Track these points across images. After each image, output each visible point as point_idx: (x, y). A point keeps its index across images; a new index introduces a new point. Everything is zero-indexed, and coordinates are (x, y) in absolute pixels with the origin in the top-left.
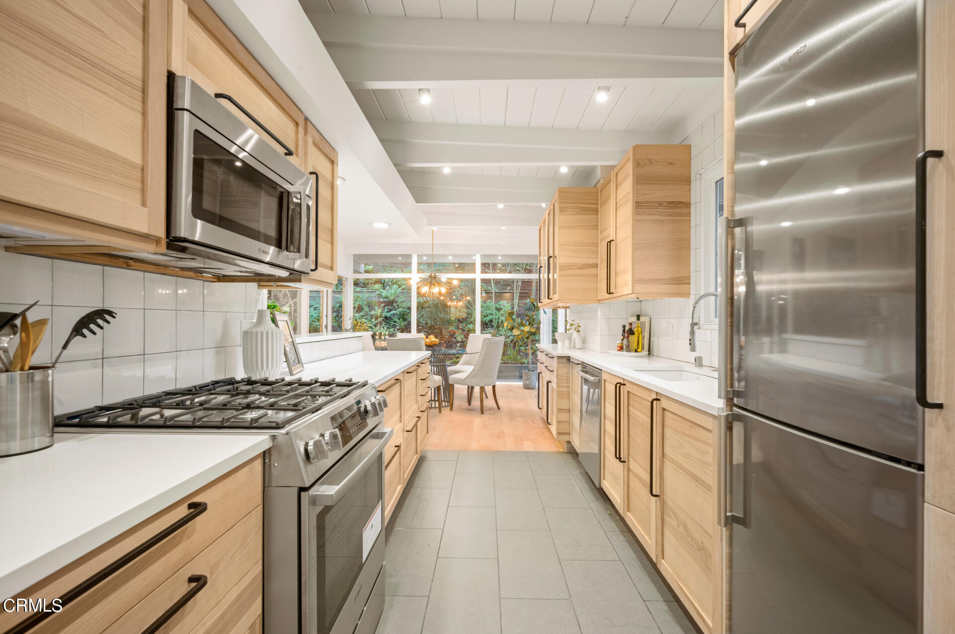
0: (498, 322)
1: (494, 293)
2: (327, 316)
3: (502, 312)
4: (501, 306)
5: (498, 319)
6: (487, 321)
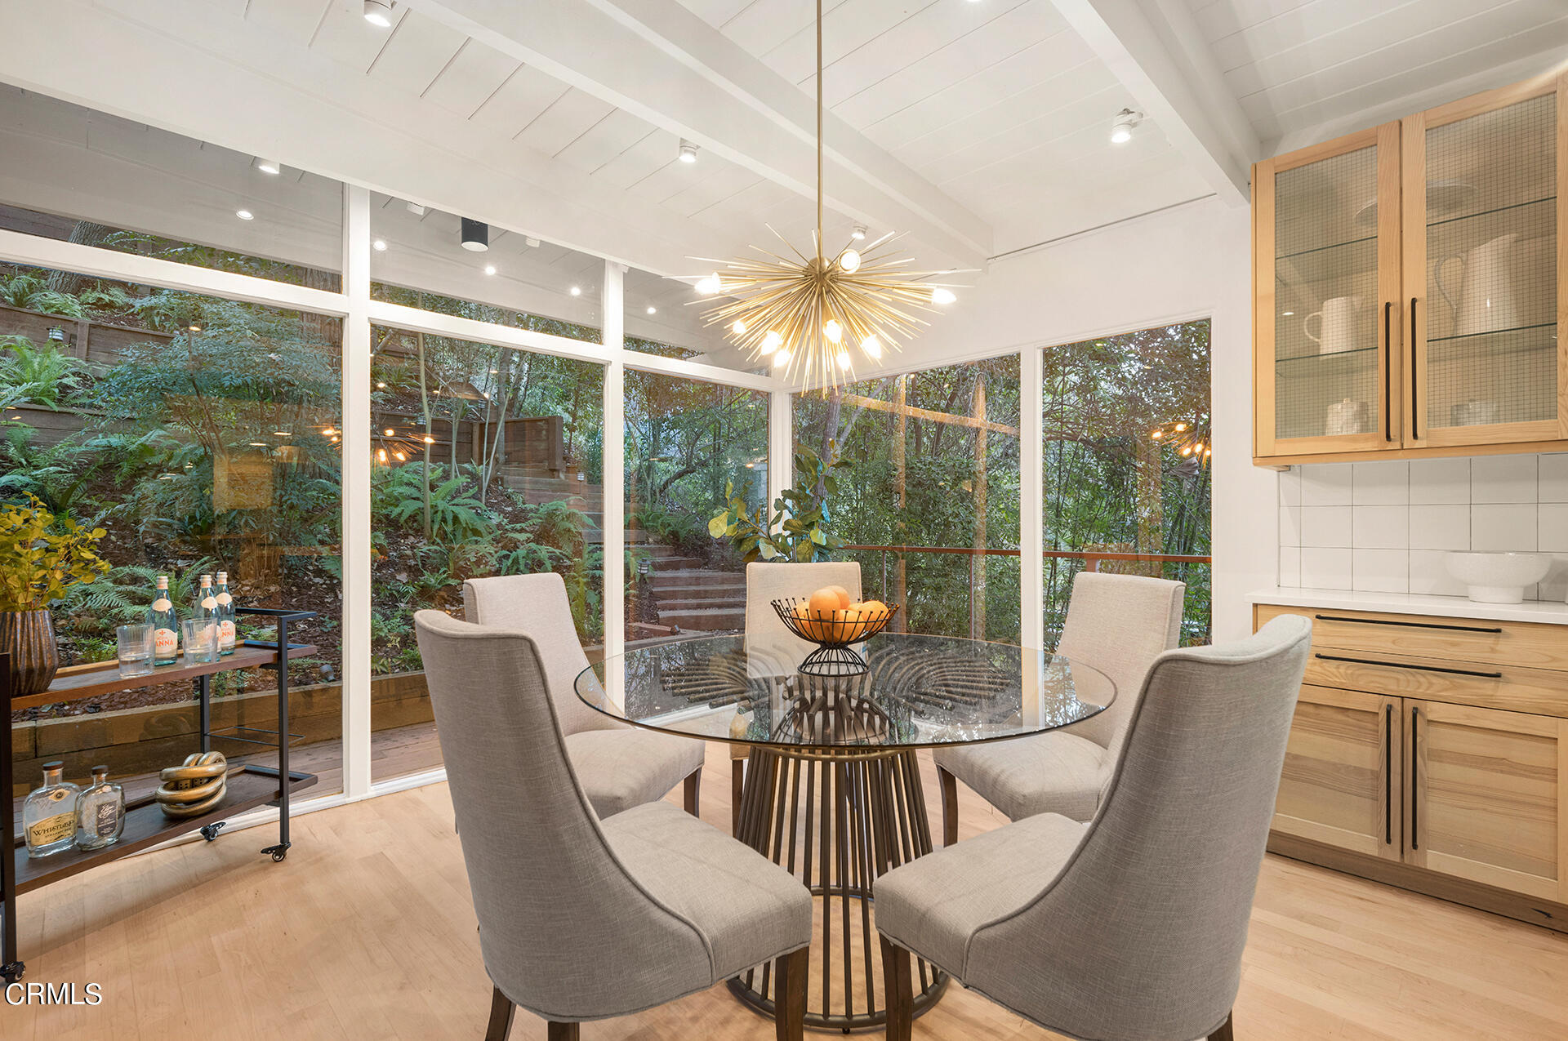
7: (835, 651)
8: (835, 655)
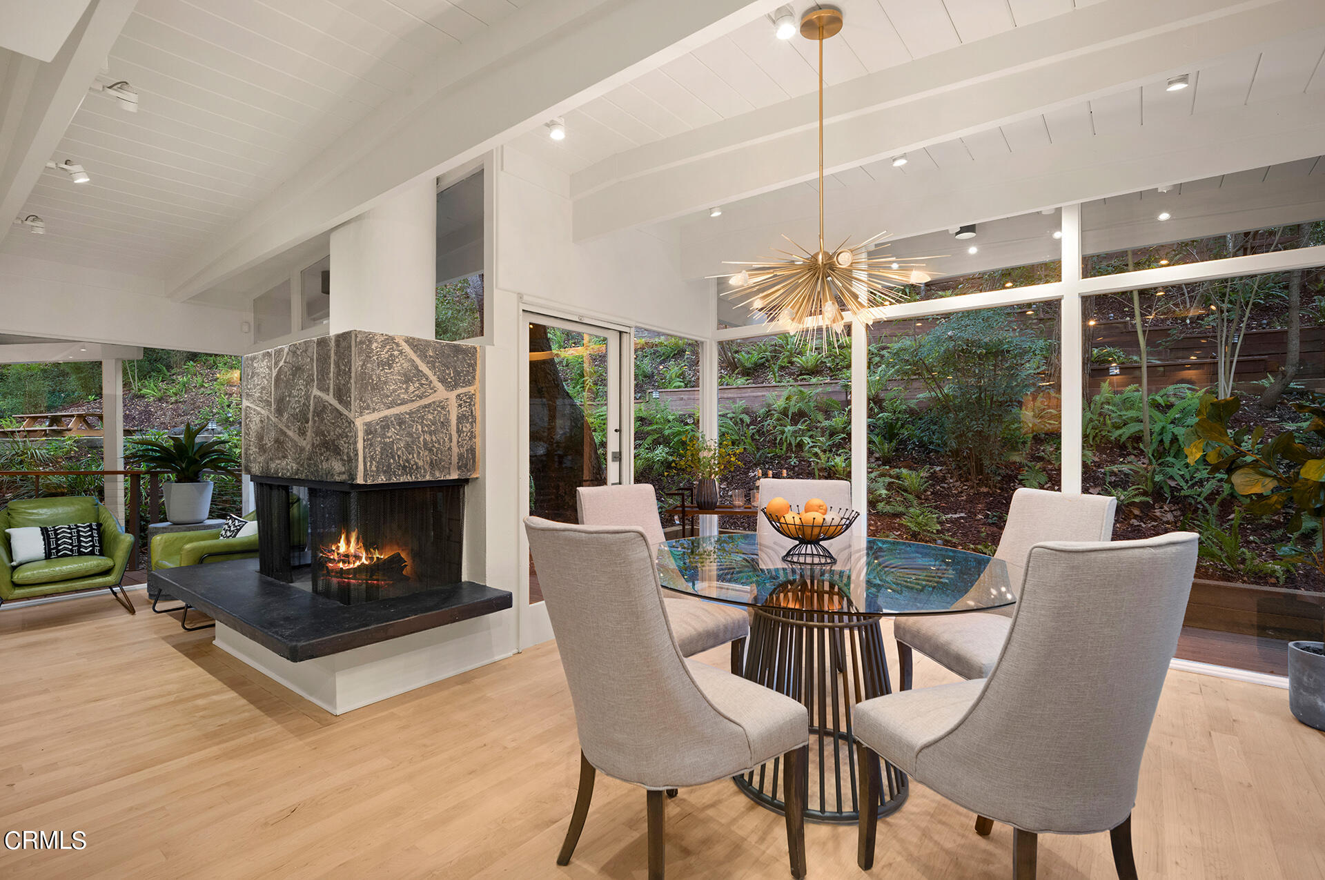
0: (1162, 441)
1: (1144, 370)
2: (619, 431)
3: (1174, 414)
4: (1172, 399)
5: (1161, 434)
6: (1124, 439)
7: (809, 546)
8: (810, 549)
